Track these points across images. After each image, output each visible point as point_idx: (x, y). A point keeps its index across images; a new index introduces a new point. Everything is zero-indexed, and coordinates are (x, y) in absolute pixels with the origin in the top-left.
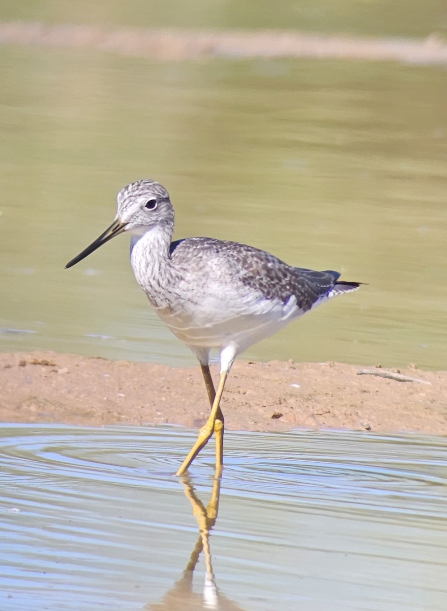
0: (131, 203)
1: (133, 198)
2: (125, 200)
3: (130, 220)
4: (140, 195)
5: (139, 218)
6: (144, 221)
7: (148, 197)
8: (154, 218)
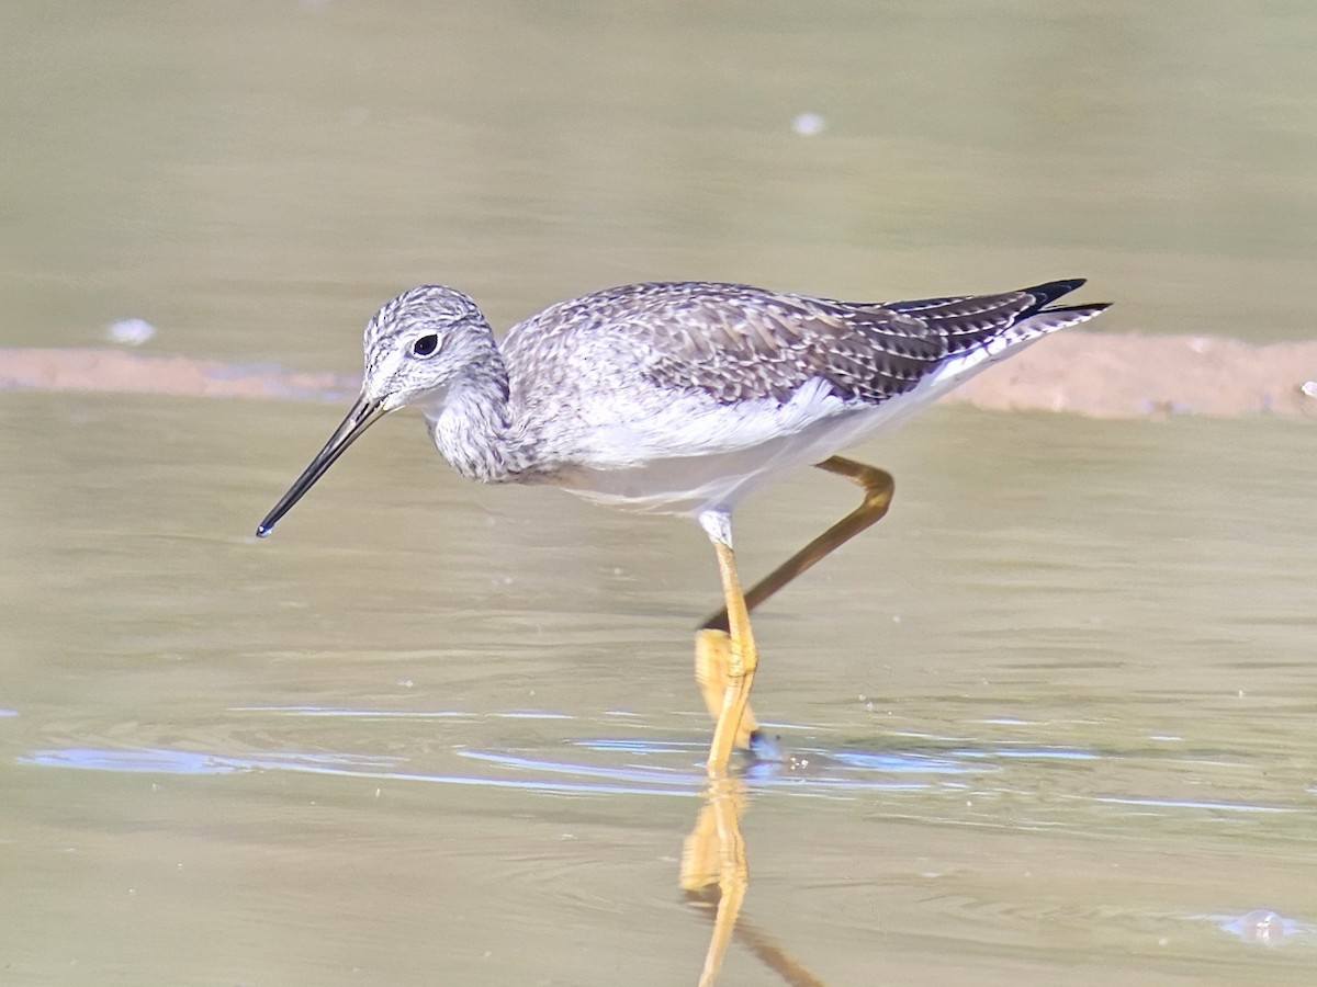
0: (384, 353)
1: (386, 341)
2: (373, 348)
3: (389, 387)
4: (398, 333)
5: (410, 377)
6: (422, 382)
7: (415, 332)
8: (442, 369)
